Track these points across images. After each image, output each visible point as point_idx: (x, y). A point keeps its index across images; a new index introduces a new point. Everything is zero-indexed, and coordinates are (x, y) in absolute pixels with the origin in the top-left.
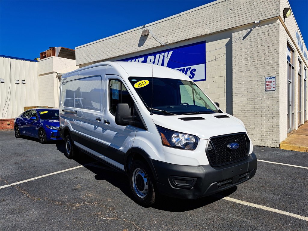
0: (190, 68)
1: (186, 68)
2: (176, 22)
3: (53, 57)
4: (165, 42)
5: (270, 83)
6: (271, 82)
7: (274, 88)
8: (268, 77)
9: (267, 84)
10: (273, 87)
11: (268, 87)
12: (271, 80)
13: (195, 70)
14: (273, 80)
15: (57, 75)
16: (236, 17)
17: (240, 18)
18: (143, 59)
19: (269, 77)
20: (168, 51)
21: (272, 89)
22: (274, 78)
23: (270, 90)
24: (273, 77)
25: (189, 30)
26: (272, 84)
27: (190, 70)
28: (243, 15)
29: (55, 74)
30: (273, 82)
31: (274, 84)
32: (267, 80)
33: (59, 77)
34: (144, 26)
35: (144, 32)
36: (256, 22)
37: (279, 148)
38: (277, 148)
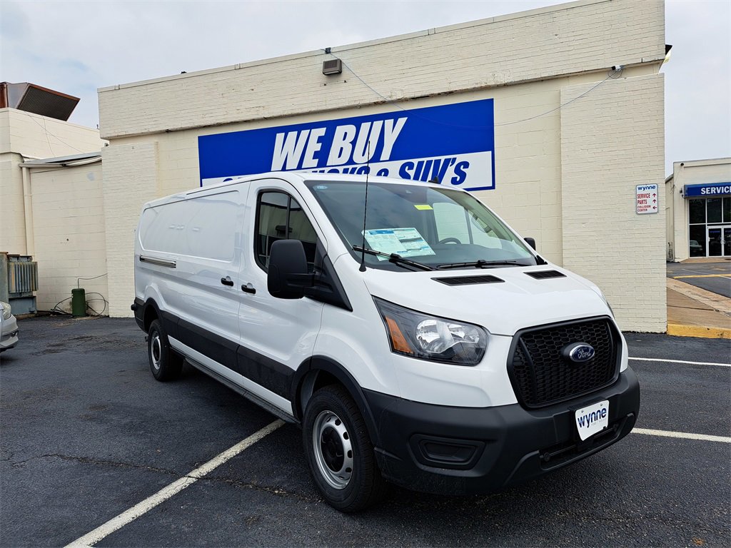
0: (454, 159)
1: (443, 158)
2: (418, 48)
3: (10, 109)
4: (389, 94)
5: (645, 199)
6: (648, 196)
7: (654, 208)
8: (641, 186)
9: (639, 199)
10: (652, 207)
11: (640, 207)
12: (647, 191)
13: (466, 165)
14: (651, 191)
15: (20, 161)
16: (570, 53)
17: (577, 56)
19: (644, 186)
20: (395, 116)
21: (650, 210)
23: (646, 212)
24: (652, 186)
25: (453, 72)
26: (650, 201)
27: (453, 163)
28: (584, 51)
29: (15, 161)
30: (651, 195)
31: (654, 200)
32: (641, 192)
33: (29, 169)
34: (328, 51)
35: (327, 65)
36: (618, 67)
37: (666, 333)
38: (662, 333)
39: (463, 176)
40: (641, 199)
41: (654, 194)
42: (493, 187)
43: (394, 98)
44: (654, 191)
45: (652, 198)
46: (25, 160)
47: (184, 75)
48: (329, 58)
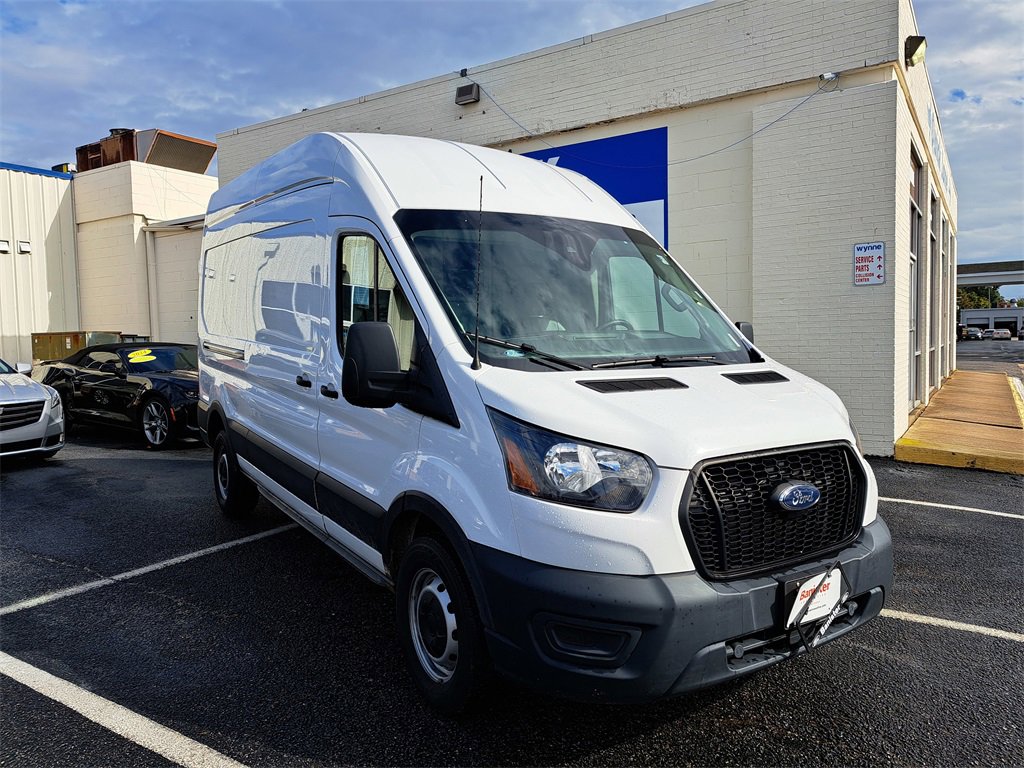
2: (571, 64)
3: (131, 162)
4: (535, 127)
5: (866, 264)
6: (870, 259)
7: (879, 277)
8: (861, 246)
9: (858, 265)
10: (876, 275)
11: (860, 275)
12: (869, 253)
14: (876, 253)
15: (144, 225)
16: (767, 58)
17: (775, 63)
19: (866, 245)
21: (873, 280)
22: (878, 247)
23: (868, 283)
24: (877, 244)
25: (614, 93)
26: (873, 267)
28: (785, 54)
29: (138, 224)
30: (875, 258)
31: (880, 266)
32: (861, 254)
33: (153, 232)
34: (464, 73)
35: (463, 92)
36: (828, 75)
37: (892, 457)
38: (887, 457)
40: (861, 264)
41: (880, 257)
43: (542, 132)
44: (880, 252)
45: (877, 262)
46: (150, 222)
47: (305, 114)
48: (465, 82)
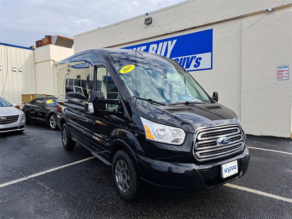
0: (195, 57)
1: (191, 56)
2: (181, 10)
3: (50, 45)
4: (169, 30)
5: (282, 73)
6: (283, 71)
7: (286, 77)
8: (280, 67)
9: (279, 73)
11: (279, 77)
12: (283, 69)
13: (200, 59)
14: (285, 69)
16: (247, 5)
17: (251, 6)
18: (144, 47)
19: (282, 66)
20: (172, 39)
21: (284, 78)
22: (286, 67)
23: (282, 79)
24: (286, 66)
25: (195, 18)
26: (284, 74)
27: (195, 58)
29: (52, 63)
30: (285, 71)
31: (287, 73)
32: (280, 69)
33: (56, 65)
34: (147, 14)
35: (146, 20)
36: (269, 9)
37: (290, 138)
38: (288, 138)
39: (199, 64)
40: (280, 73)
41: (287, 70)
42: (211, 68)
43: (171, 32)
44: (287, 69)
45: (286, 72)
46: (55, 62)
47: (99, 29)
48: (147, 17)
